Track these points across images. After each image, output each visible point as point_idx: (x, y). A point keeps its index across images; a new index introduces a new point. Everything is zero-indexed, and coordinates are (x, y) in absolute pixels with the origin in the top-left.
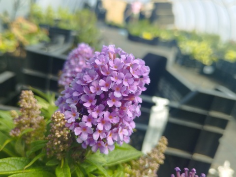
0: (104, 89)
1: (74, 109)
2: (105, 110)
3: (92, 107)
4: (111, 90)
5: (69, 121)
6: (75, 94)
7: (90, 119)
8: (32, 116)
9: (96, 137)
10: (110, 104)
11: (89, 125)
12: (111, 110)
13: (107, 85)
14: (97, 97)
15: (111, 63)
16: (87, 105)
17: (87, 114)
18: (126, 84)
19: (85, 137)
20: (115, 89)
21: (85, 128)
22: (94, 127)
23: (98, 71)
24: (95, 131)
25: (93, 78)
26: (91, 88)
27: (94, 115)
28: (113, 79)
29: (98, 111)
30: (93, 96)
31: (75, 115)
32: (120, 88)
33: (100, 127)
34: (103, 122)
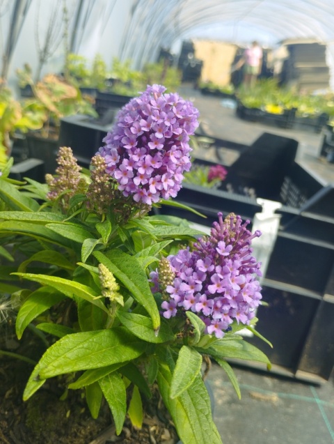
0: (146, 129)
1: (114, 152)
2: (146, 154)
3: (133, 150)
4: (152, 131)
5: (110, 165)
6: (116, 138)
7: (132, 163)
8: (72, 177)
9: (137, 181)
10: (151, 146)
11: (130, 169)
12: (153, 153)
13: (148, 126)
14: (139, 139)
15: (153, 102)
16: (128, 147)
17: (128, 157)
18: (168, 124)
19: (125, 181)
20: (156, 129)
21: (125, 173)
22: (135, 171)
23: (140, 112)
24: (135, 176)
25: (134, 119)
26: (132, 129)
27: (135, 158)
28: (153, 118)
29: (139, 156)
30: (134, 137)
31: (115, 160)
32: (161, 127)
33: (141, 171)
34: (144, 166)
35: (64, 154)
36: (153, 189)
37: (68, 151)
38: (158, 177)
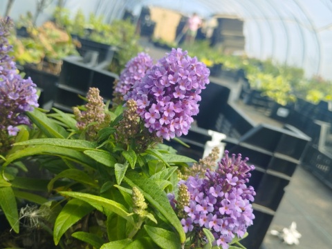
0: (173, 83)
1: (145, 98)
2: (171, 101)
3: (160, 98)
4: (177, 84)
5: (141, 107)
6: (146, 87)
7: (158, 107)
8: (98, 111)
9: (162, 122)
10: (176, 96)
11: (157, 111)
12: (175, 101)
13: (174, 80)
14: (166, 89)
15: (179, 62)
16: (157, 95)
17: (156, 103)
18: (190, 80)
19: (153, 121)
20: (180, 83)
21: (153, 114)
22: (161, 114)
23: (167, 69)
24: (161, 117)
25: (162, 74)
26: (161, 81)
27: (162, 104)
28: (180, 75)
29: (165, 102)
30: (162, 88)
31: (145, 104)
32: (185, 82)
33: (166, 114)
34: (168, 110)
35: (93, 94)
36: (172, 129)
37: (96, 91)
38: (177, 119)
